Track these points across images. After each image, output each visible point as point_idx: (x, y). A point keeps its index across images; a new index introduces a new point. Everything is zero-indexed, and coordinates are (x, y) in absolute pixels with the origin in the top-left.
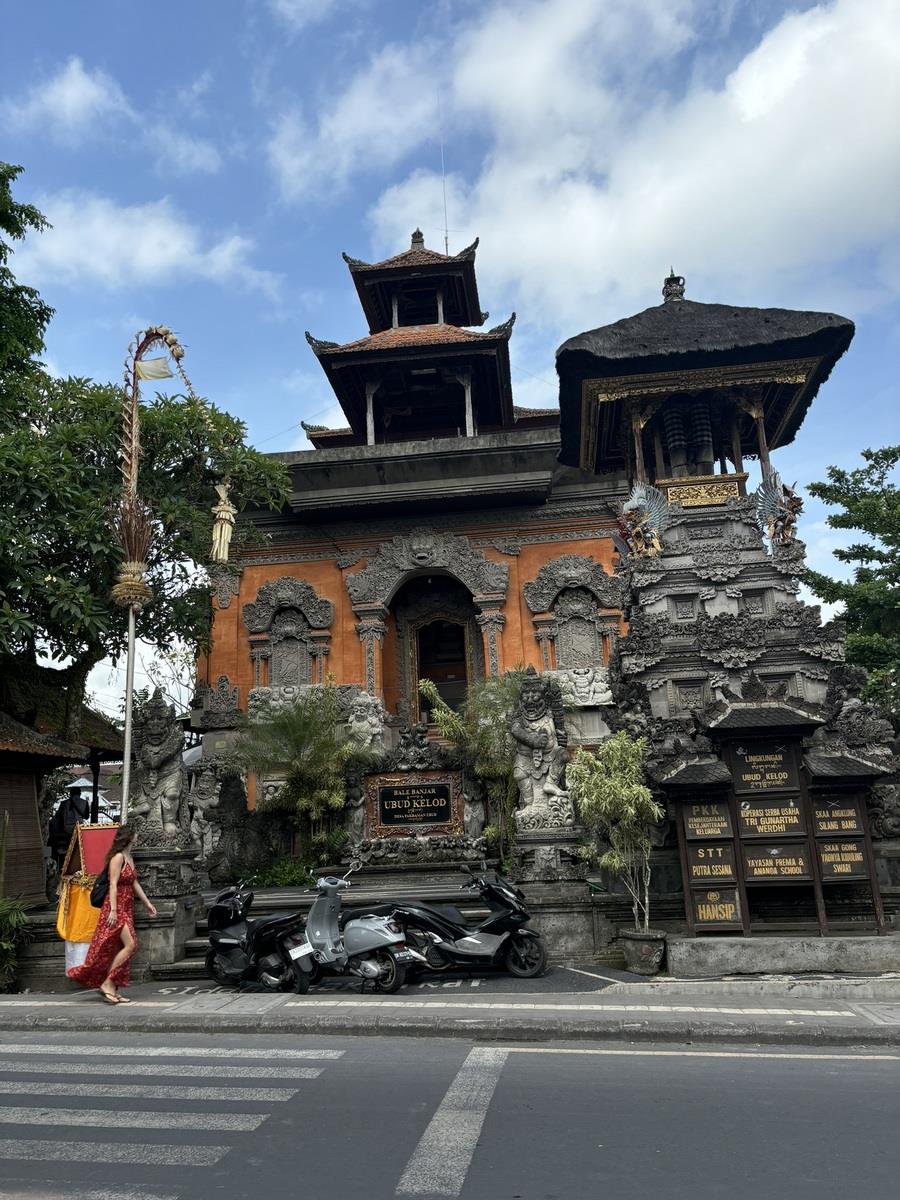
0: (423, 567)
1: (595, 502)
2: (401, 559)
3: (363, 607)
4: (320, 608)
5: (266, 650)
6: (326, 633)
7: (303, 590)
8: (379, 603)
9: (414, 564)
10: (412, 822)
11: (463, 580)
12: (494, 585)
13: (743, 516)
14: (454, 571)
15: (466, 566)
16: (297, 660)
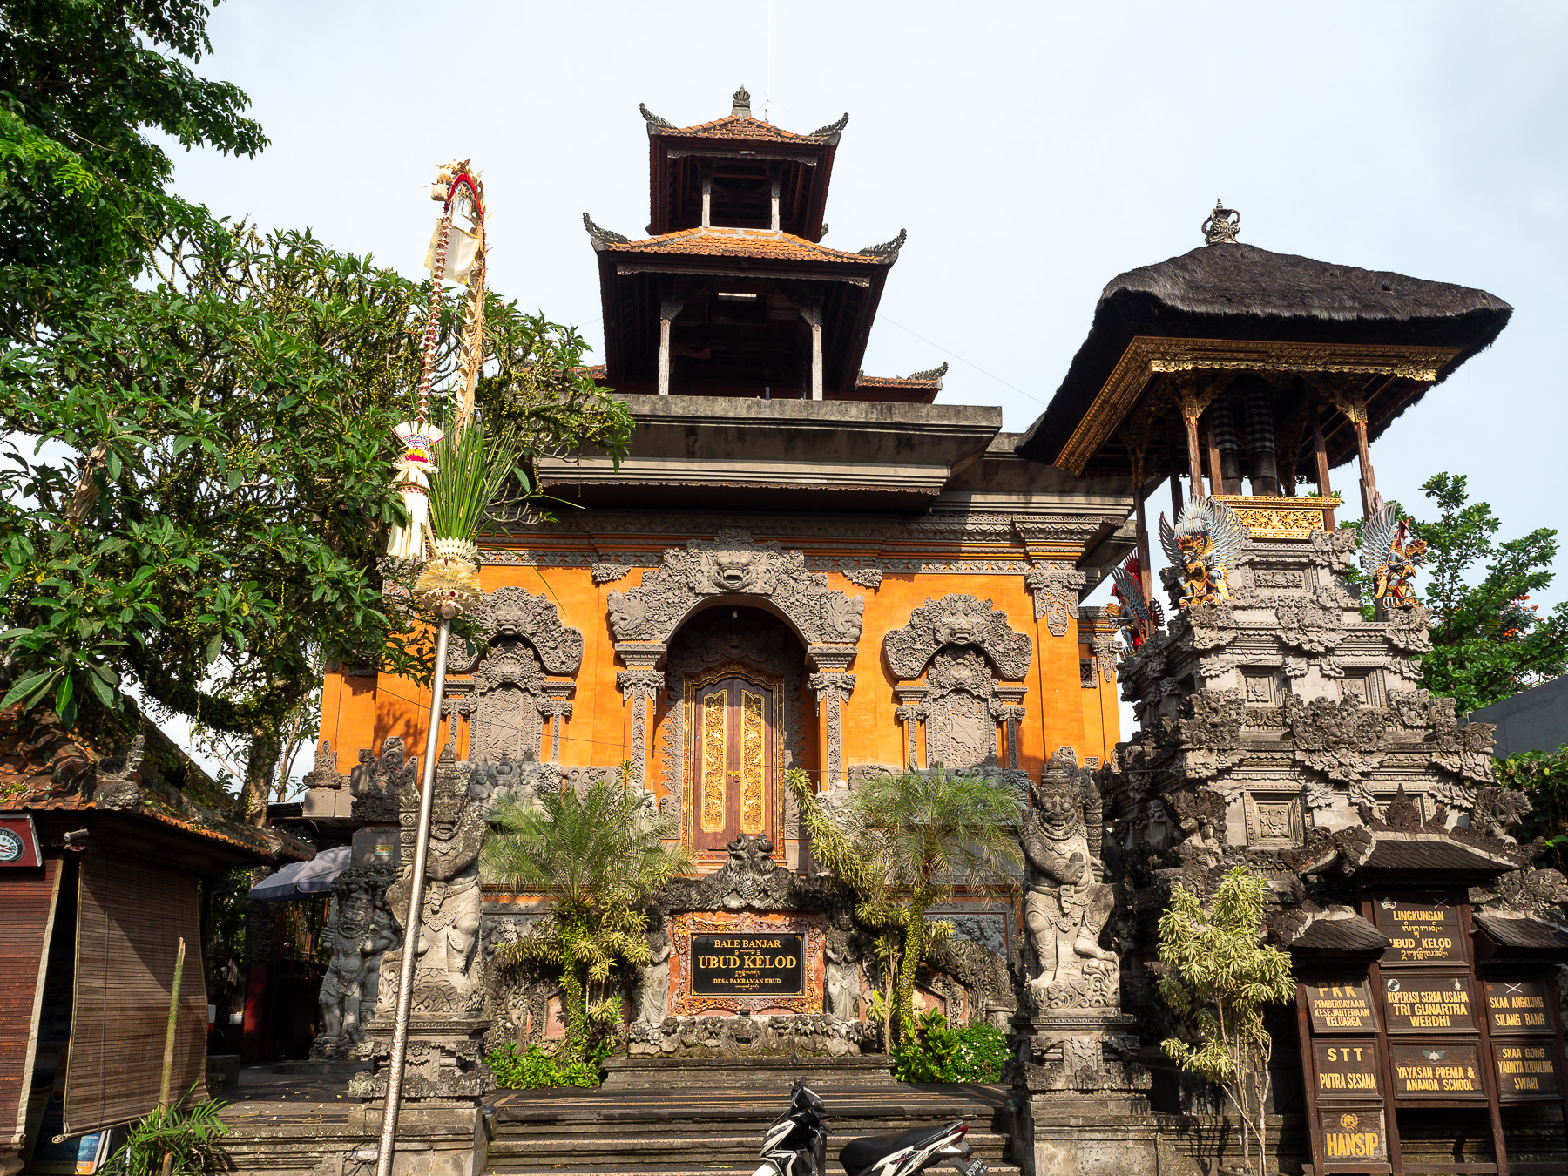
0: (733, 592)
1: (995, 519)
2: (699, 575)
3: (633, 645)
4: (565, 641)
5: (470, 699)
6: (567, 681)
7: (539, 610)
8: (659, 643)
9: (719, 585)
10: (740, 990)
11: (792, 617)
12: (841, 629)
13: (1334, 559)
14: (781, 604)
15: (799, 597)
16: (517, 720)
